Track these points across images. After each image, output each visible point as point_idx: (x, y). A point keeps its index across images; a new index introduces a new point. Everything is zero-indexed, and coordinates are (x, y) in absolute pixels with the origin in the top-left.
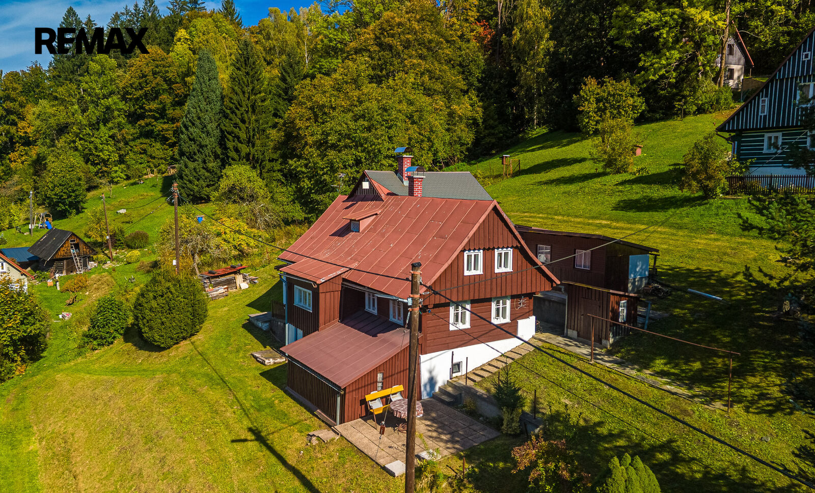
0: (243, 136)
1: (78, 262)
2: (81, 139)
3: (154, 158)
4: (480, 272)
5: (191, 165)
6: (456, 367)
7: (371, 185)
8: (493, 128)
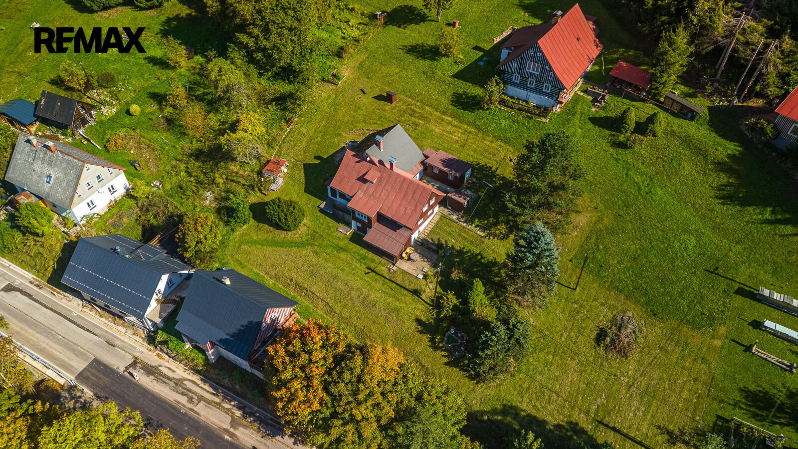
1: (87, 117)
4: (426, 208)
7: (370, 158)
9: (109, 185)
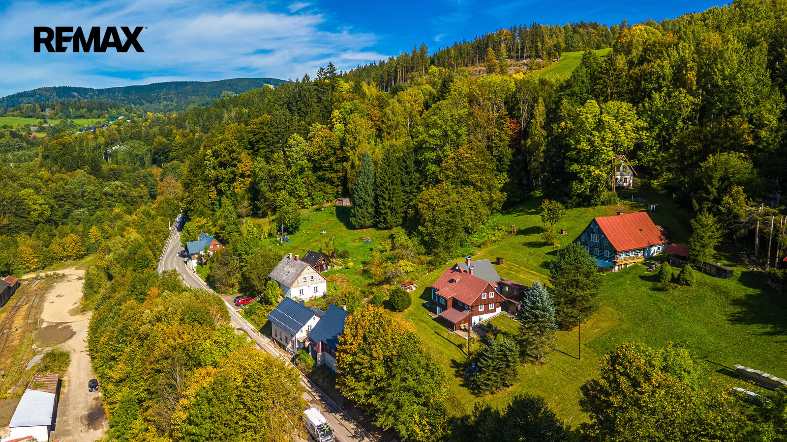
0: (387, 197)
1: (325, 267)
2: (287, 184)
3: (327, 193)
4: (486, 298)
5: (360, 210)
6: (480, 319)
7: (459, 268)
9: (315, 286)
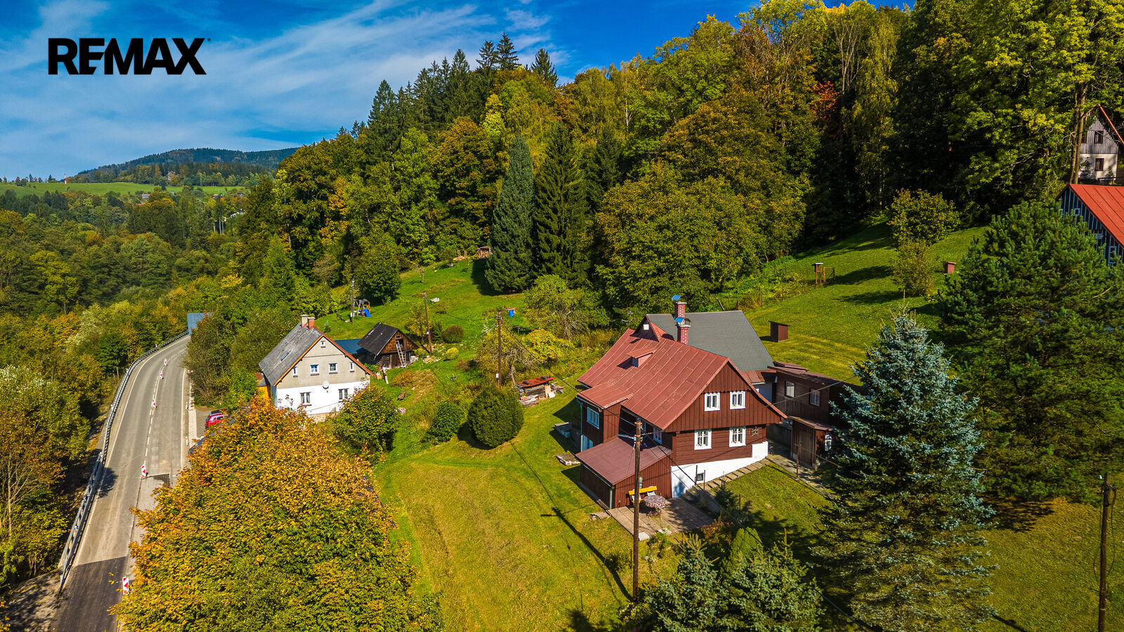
0: (555, 226)
1: (402, 357)
2: (393, 220)
3: (464, 238)
4: (718, 408)
5: (503, 255)
6: (700, 476)
7: (650, 327)
8: (826, 215)
9: (342, 387)
